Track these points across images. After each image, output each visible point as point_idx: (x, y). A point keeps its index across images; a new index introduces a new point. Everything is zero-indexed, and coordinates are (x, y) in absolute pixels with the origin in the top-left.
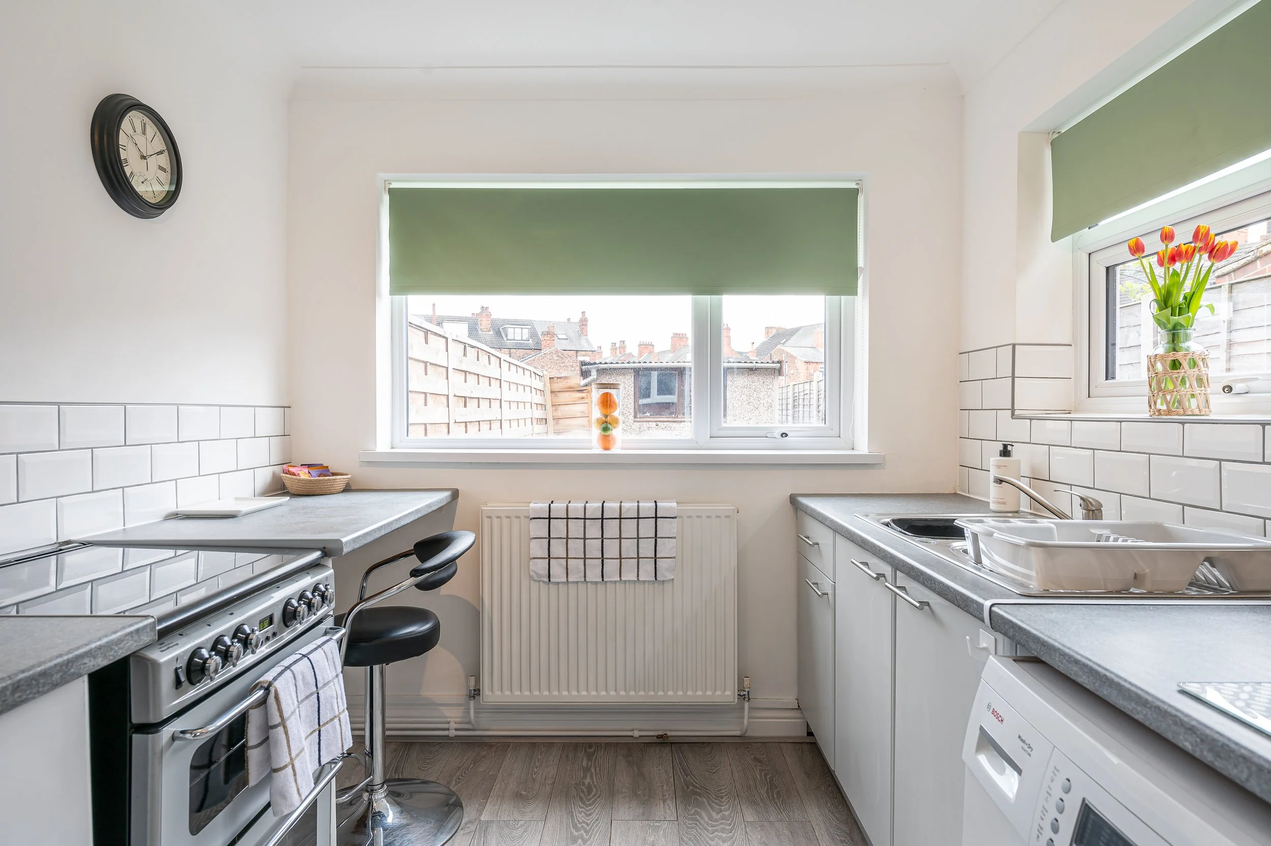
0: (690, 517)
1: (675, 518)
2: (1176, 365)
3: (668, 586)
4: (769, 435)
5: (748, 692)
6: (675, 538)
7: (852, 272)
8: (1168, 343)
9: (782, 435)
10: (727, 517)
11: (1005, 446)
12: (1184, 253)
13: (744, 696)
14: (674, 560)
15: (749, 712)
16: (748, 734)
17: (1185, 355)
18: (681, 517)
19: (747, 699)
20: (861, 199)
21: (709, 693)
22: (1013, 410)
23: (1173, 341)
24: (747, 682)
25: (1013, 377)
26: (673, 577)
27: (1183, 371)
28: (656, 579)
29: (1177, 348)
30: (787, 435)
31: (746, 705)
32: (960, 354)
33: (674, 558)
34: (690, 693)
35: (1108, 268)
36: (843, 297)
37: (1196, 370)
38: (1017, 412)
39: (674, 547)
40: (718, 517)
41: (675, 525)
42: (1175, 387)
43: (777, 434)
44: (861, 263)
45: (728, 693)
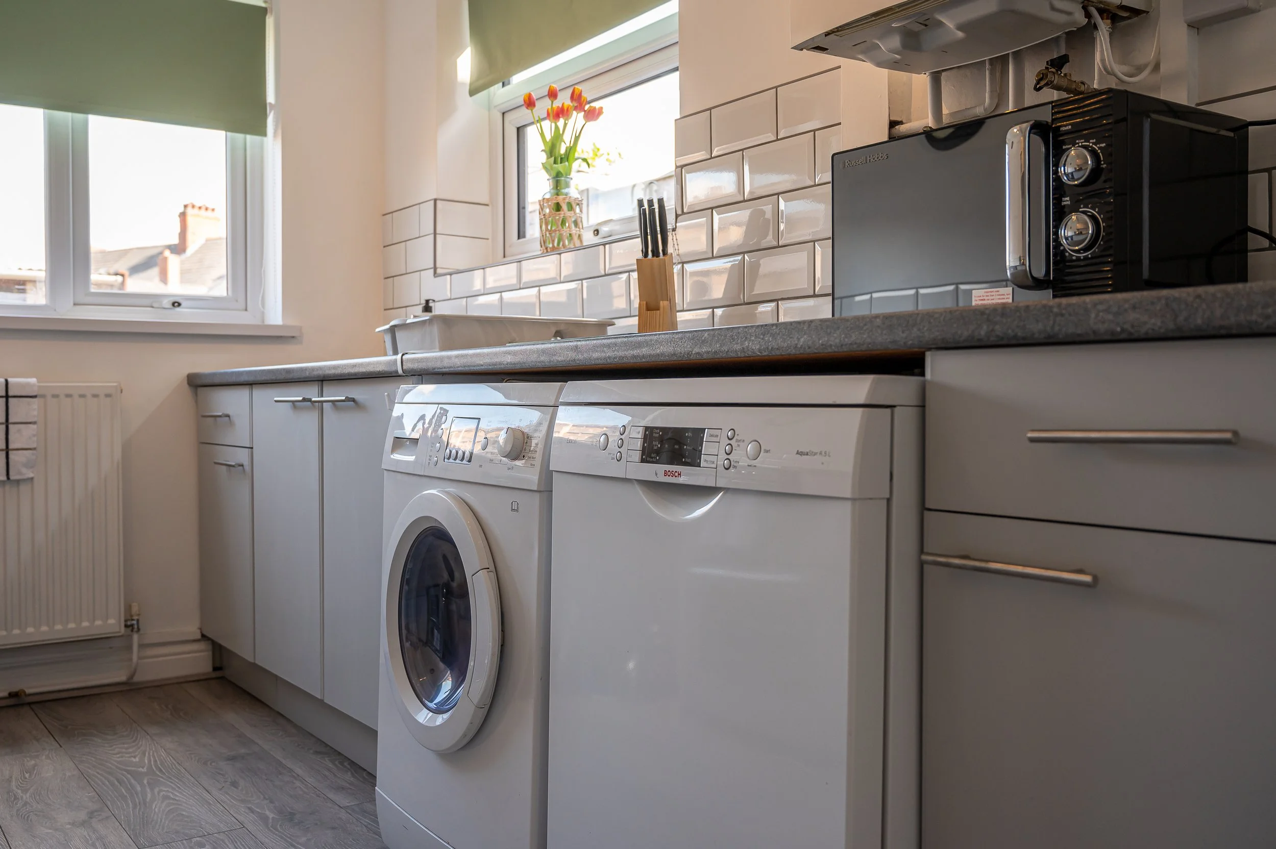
0: (55, 396)
1: (35, 397)
2: (558, 207)
3: (24, 488)
4: (155, 305)
5: (138, 620)
6: (35, 423)
7: (261, 109)
8: (553, 189)
9: (173, 304)
10: (108, 396)
11: (427, 301)
12: (566, 111)
13: (131, 626)
14: (34, 452)
15: (139, 651)
16: (137, 678)
17: (564, 199)
18: (43, 396)
19: (136, 629)
20: (270, 22)
21: (85, 624)
22: (435, 268)
23: (557, 187)
24: (135, 609)
25: (435, 234)
26: (31, 475)
27: (563, 213)
28: (8, 478)
29: (559, 193)
30: (179, 305)
31: (135, 637)
32: (384, 215)
33: (35, 449)
34: (58, 627)
35: (518, 129)
36: (249, 137)
37: (572, 212)
38: (439, 271)
39: (34, 436)
40: (95, 396)
41: (35, 407)
42: (558, 227)
43: (167, 303)
44: (271, 98)
45: (111, 621)
